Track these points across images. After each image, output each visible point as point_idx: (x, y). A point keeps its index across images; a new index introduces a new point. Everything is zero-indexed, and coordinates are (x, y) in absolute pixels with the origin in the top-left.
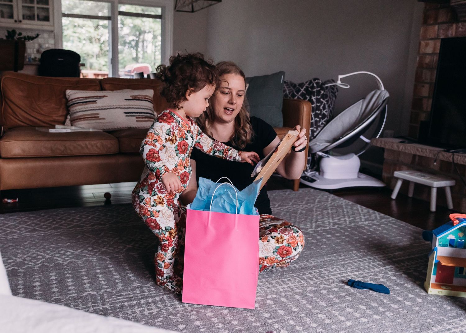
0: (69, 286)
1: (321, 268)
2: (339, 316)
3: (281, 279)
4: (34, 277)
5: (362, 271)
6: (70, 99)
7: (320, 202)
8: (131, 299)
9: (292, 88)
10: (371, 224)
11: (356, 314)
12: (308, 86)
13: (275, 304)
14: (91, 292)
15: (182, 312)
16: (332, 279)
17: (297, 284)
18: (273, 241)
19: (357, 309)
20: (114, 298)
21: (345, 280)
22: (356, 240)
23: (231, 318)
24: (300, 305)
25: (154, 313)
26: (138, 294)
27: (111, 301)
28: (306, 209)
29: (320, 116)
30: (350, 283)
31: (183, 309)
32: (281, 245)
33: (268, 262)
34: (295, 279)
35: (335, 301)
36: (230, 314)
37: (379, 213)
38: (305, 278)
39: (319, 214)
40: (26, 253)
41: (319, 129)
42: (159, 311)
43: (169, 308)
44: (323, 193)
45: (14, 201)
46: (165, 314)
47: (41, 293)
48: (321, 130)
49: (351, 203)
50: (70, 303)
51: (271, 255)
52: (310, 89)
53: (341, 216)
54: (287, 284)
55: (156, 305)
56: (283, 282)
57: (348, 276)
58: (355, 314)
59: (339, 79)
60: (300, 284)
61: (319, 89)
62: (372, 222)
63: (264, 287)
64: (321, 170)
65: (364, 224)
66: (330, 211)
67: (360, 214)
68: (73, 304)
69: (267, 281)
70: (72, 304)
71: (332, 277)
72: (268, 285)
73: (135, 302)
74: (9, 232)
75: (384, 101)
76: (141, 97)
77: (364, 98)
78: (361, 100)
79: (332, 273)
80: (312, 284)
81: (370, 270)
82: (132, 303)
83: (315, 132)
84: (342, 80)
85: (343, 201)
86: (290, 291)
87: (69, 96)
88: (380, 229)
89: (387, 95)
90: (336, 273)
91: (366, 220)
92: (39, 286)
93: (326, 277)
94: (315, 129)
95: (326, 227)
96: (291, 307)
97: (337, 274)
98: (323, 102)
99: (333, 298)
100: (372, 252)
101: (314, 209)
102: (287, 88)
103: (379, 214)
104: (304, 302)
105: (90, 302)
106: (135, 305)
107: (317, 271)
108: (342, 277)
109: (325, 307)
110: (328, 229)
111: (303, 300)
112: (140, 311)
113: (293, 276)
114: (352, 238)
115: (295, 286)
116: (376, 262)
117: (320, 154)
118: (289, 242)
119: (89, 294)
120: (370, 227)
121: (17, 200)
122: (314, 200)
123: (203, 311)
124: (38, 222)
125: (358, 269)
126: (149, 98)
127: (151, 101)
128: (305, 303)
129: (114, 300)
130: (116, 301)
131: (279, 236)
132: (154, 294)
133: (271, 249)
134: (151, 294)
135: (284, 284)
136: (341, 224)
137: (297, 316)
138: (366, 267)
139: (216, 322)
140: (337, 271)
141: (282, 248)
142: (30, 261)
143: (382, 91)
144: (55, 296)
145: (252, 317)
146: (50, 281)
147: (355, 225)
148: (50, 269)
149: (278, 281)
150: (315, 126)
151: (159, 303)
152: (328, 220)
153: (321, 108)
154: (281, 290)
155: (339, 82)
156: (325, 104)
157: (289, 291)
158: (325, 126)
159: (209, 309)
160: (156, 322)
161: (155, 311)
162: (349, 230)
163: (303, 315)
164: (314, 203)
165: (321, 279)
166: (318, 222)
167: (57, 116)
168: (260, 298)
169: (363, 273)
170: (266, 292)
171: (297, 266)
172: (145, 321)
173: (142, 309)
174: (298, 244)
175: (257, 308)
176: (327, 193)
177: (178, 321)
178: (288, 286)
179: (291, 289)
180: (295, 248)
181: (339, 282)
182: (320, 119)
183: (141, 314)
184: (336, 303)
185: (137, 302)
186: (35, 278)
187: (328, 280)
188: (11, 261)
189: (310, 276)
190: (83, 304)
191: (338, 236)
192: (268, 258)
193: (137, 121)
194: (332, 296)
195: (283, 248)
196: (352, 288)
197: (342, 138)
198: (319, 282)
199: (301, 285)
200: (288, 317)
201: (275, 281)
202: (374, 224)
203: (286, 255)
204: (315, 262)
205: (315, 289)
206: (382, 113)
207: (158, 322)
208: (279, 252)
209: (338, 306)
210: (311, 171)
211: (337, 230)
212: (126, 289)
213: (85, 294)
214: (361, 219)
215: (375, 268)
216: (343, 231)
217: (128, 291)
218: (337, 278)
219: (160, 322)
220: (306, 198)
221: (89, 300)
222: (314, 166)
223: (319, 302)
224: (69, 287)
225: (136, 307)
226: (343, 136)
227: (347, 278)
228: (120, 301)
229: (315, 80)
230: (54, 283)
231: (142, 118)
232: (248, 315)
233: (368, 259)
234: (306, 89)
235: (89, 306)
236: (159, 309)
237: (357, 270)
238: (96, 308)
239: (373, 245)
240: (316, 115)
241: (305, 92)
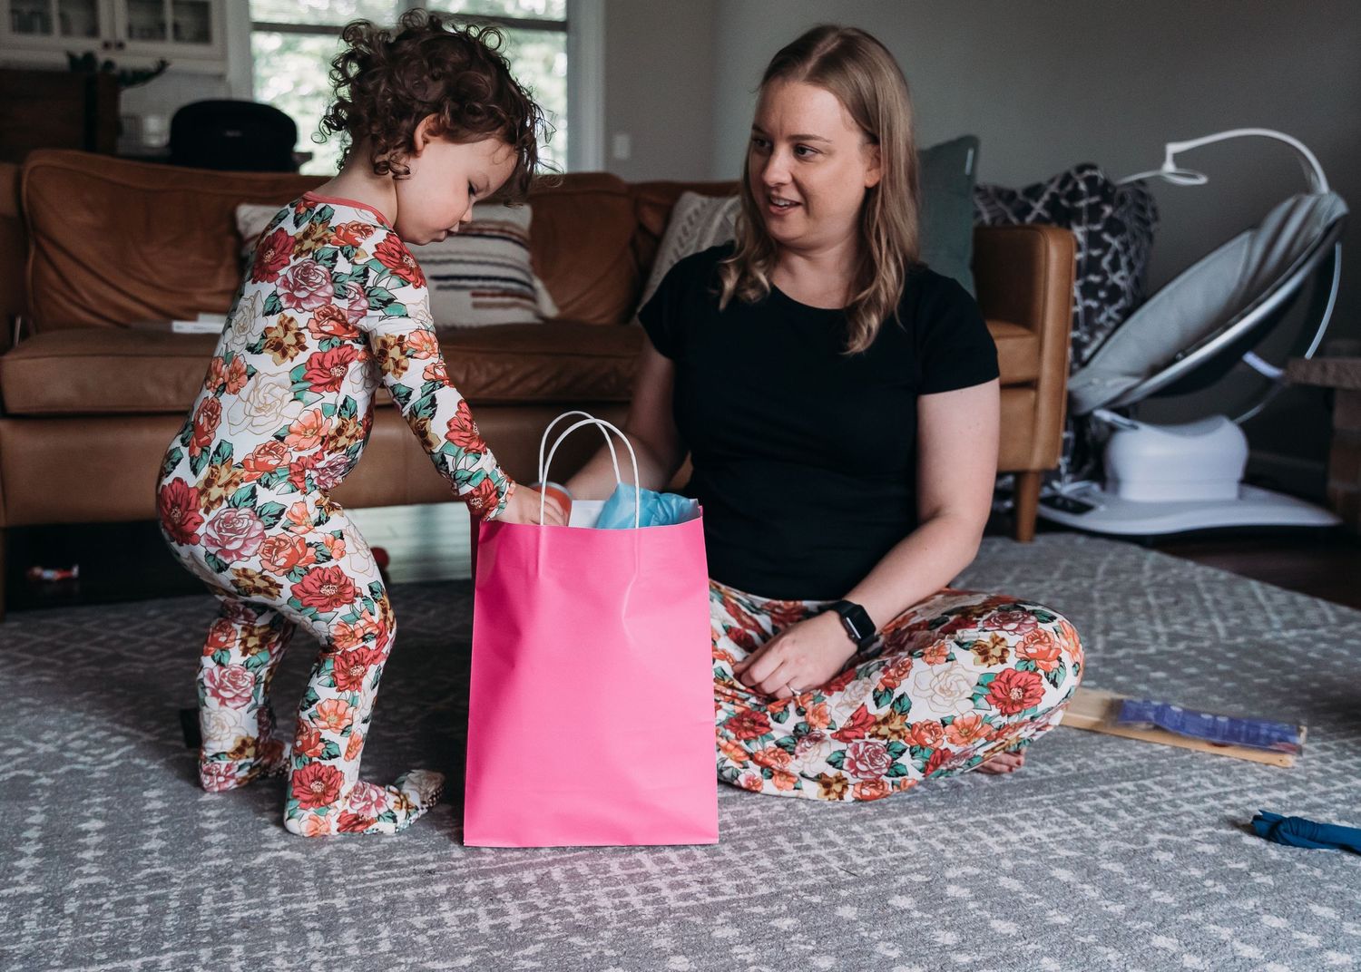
0: (209, 832)
1: (1143, 778)
2: (1237, 944)
3: (995, 812)
4: (85, 802)
5: (1300, 786)
6: (250, 234)
7: (1112, 572)
8: (428, 877)
9: (1000, 204)
10: (1308, 639)
11: (1305, 936)
12: (1057, 191)
13: (976, 898)
14: (282, 853)
15: (620, 922)
16: (1189, 813)
17: (1056, 829)
18: (967, 658)
19: (1305, 920)
20: (364, 872)
21: (1239, 816)
22: (1262, 688)
23: (810, 948)
24: (1076, 900)
25: (512, 928)
26: (455, 860)
27: (355, 882)
28: (1066, 593)
29: (1102, 294)
30: (1264, 826)
31: (622, 911)
32: (998, 668)
33: (956, 737)
34: (1049, 814)
35: (1211, 890)
36: (802, 932)
37: (1333, 605)
38: (1086, 809)
39: (1116, 609)
40: (73, 727)
41: (1100, 336)
42: (532, 920)
43: (569, 908)
44: (1120, 547)
45: (66, 574)
46: (555, 928)
47: (100, 853)
48: (1107, 338)
49: (1223, 575)
50: (202, 890)
51: (963, 710)
52: (1064, 202)
53: (1195, 615)
54: (1019, 830)
55: (522, 898)
56: (1003, 821)
57: (1249, 803)
58: (1297, 935)
59: (1169, 158)
60: (1067, 828)
61: (1095, 199)
62: (1312, 632)
63: (933, 841)
64: (1108, 474)
65: (1283, 638)
66: (1151, 600)
67: (1261, 607)
68: (214, 892)
69: (942, 819)
70: (206, 891)
71: (1187, 807)
72: (947, 834)
73: (441, 888)
74: (27, 663)
75: (1329, 230)
76: (487, 226)
77: (1255, 225)
78: (1246, 236)
79: (1189, 795)
80: (1116, 829)
81: (1333, 785)
82: (430, 889)
83: (1085, 345)
84: (1179, 159)
85: (1194, 571)
86: (1033, 855)
87: (248, 224)
88: (1346, 652)
89: (1341, 208)
90: (1201, 793)
91: (1288, 625)
92: (99, 832)
93: (1165, 806)
94: (1085, 338)
95: (1145, 647)
96: (1043, 910)
97: (1207, 796)
98: (1109, 245)
99: (1203, 880)
100: (1329, 725)
101: (1096, 595)
102: (986, 205)
103: (1332, 609)
104: (1091, 892)
105: (275, 885)
106: (441, 897)
107: (1130, 786)
108: (1226, 806)
109: (1174, 911)
110: (1151, 655)
111: (1086, 886)
112: (460, 920)
113: (1038, 802)
114: (1244, 679)
115: (1049, 836)
116: (1349, 758)
117: (1106, 416)
118: (1026, 653)
119: (277, 859)
120: (1308, 646)
121: (75, 571)
122: (1092, 569)
123: (699, 920)
124: (132, 636)
125: (1283, 781)
126: (515, 230)
127: (521, 240)
128: (1093, 894)
129: (364, 881)
130: (372, 884)
131: (985, 638)
132: (518, 859)
133: (964, 685)
134: (505, 860)
135: (1008, 828)
136: (1199, 639)
137: (1067, 942)
138: (1315, 773)
139: (750, 959)
140: (1207, 789)
141: (1004, 679)
142: (82, 751)
143: (1322, 195)
144: (149, 866)
145: (890, 944)
146: (142, 814)
147: (1250, 642)
148: (148, 777)
149: (984, 818)
150: (1083, 328)
151: (535, 890)
152: (1152, 627)
153: (1105, 264)
154: (998, 849)
155: (1169, 167)
156: (1116, 254)
157: (1028, 855)
158: (1118, 326)
159: (722, 914)
160: (517, 959)
161: (515, 918)
162: (1231, 655)
163: (1091, 938)
164: (1093, 576)
165: (1147, 814)
166: (1114, 633)
167: (208, 294)
168: (918, 878)
169: (1305, 792)
170: (938, 856)
171: (1052, 771)
172: (475, 953)
173: (466, 912)
174: (1060, 660)
175: (909, 911)
176: (1134, 548)
177: (601, 956)
178: (1023, 835)
179: (1035, 846)
180: (1052, 676)
181: (1218, 825)
182: (1102, 301)
183: (462, 929)
184: (1219, 898)
185: (448, 889)
186: (89, 806)
187: (1175, 816)
188: (18, 751)
189: (1105, 803)
190: (249, 894)
191: (1191, 676)
192: (953, 723)
193: (476, 306)
194: (1196, 873)
195: (1007, 679)
196: (1273, 845)
197: (1182, 359)
198: (1139, 825)
199: (1070, 833)
200: (1032, 946)
201: (971, 819)
202: (1323, 639)
203: (1021, 703)
204: (1116, 759)
205: (1129, 846)
206: (1324, 271)
207: (524, 957)
208: (994, 696)
209: (1226, 906)
210: (1073, 481)
211: (1188, 657)
212: (413, 841)
213: (261, 859)
214: (1268, 621)
215: (1349, 776)
216: (1208, 660)
217: (419, 849)
218: (1207, 811)
219: (533, 958)
220: (1064, 563)
221: (271, 882)
222: (1083, 462)
223: (1149, 891)
224: (206, 834)
225: (445, 906)
226: (1187, 351)
227: (1247, 812)
228: (387, 886)
229: (1081, 169)
230: (155, 821)
231: (493, 295)
232: (875, 935)
233: (1318, 748)
234: (1053, 205)
235: (271, 899)
236: (533, 914)
237: (1281, 784)
238: (295, 906)
239: (1325, 704)
240: (1089, 291)
241: (1046, 214)
